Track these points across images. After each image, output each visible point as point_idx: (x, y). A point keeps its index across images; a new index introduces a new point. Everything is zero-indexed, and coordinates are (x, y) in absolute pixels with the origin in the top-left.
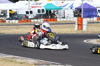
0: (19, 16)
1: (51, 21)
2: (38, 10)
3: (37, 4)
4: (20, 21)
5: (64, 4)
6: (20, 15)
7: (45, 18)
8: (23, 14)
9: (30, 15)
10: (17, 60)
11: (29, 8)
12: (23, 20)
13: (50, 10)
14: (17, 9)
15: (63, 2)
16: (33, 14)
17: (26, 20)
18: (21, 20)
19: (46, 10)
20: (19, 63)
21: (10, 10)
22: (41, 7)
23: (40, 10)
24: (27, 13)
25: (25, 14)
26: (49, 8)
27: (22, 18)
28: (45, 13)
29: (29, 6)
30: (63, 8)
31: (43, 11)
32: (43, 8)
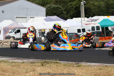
0: (69, 35)
1: (105, 39)
2: (92, 27)
3: (92, 21)
7: (99, 36)
8: (73, 33)
11: (82, 26)
14: (68, 28)
17: (77, 39)
18: (71, 39)
19: (101, 26)
22: (95, 24)
23: (94, 27)
24: (79, 31)
25: (76, 32)
26: (105, 24)
27: (73, 37)
31: (98, 28)
32: (99, 25)
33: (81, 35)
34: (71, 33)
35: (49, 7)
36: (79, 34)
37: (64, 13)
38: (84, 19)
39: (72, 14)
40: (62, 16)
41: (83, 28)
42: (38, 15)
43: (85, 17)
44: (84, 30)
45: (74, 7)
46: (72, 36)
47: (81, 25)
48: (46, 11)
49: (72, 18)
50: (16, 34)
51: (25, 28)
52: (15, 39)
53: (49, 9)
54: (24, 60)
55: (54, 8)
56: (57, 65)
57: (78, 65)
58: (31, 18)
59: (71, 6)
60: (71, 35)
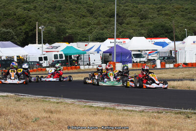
2: (55, 55)
3: (52, 48)
4: (31, 70)
5: (87, 48)
6: (31, 62)
7: (65, 65)
8: (35, 61)
9: (44, 62)
10: (51, 100)
11: (43, 53)
12: (35, 69)
13: (70, 55)
14: (27, 55)
15: (86, 45)
16: (48, 61)
17: (39, 68)
18: (33, 69)
19: (65, 55)
20: (54, 102)
21: (17, 57)
22: (58, 52)
23: (57, 55)
24: (41, 59)
25: (38, 61)
26: (69, 52)
27: (35, 66)
28: (64, 59)
29: (43, 51)
30: (87, 52)
31: (61, 56)
32: (62, 53)
34: (33, 62)
44: (46, 58)
45: (24, 31)
46: (34, 64)
59: (20, 31)
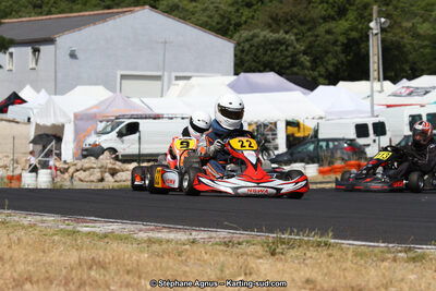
0: (324, 144)
2: (412, 117)
3: (410, 94)
4: (326, 168)
6: (327, 140)
8: (341, 137)
9: (374, 141)
11: (373, 111)
12: (338, 164)
14: (321, 118)
17: (353, 162)
18: (331, 163)
21: (289, 124)
23: (420, 116)
24: (362, 130)
25: (352, 134)
27: (339, 154)
29: (373, 105)
33: (368, 145)
34: (334, 140)
35: (247, 40)
36: (361, 141)
37: (302, 65)
38: (382, 86)
39: (331, 69)
40: (296, 74)
41: (376, 120)
42: (204, 68)
43: (385, 79)
44: (380, 129)
45: (342, 39)
46: (336, 148)
47: (370, 110)
48: (235, 56)
49: (334, 83)
50: (125, 138)
51: (157, 117)
52: (117, 158)
53: (247, 46)
54: (194, 233)
55: (266, 43)
56: (330, 251)
57: (411, 254)
58: (177, 78)
59: (328, 37)
60: (331, 145)
